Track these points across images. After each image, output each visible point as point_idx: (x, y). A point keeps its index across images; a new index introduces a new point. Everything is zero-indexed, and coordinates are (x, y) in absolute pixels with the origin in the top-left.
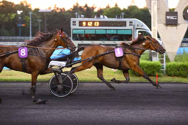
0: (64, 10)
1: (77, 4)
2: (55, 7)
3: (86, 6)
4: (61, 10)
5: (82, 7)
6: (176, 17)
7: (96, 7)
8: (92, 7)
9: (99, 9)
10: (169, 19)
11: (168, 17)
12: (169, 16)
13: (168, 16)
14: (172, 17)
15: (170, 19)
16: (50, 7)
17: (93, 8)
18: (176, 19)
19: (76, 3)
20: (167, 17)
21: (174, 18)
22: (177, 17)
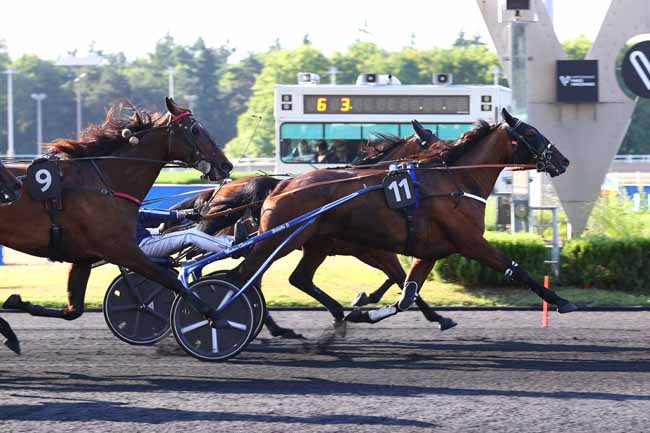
0: (123, 59)
1: (169, 38)
2: (91, 51)
3: (200, 45)
4: (113, 59)
5: (187, 49)
6: (592, 77)
7: (234, 50)
8: (222, 49)
9: (248, 56)
10: (569, 84)
11: (565, 80)
12: (568, 77)
13: (565, 75)
14: (580, 81)
15: (574, 84)
16: (72, 51)
17: (226, 54)
18: (592, 84)
19: (165, 35)
20: (562, 78)
21: (586, 81)
22: (596, 80)
